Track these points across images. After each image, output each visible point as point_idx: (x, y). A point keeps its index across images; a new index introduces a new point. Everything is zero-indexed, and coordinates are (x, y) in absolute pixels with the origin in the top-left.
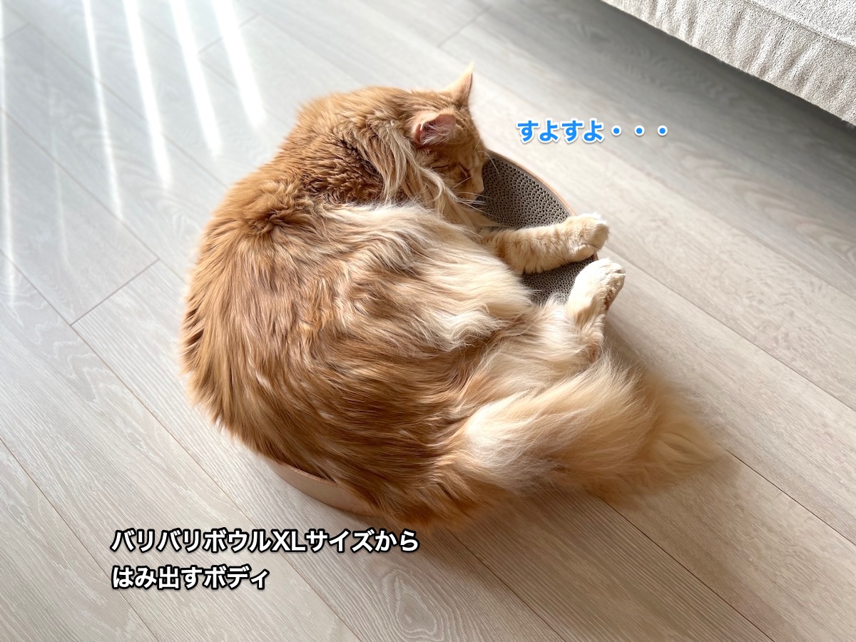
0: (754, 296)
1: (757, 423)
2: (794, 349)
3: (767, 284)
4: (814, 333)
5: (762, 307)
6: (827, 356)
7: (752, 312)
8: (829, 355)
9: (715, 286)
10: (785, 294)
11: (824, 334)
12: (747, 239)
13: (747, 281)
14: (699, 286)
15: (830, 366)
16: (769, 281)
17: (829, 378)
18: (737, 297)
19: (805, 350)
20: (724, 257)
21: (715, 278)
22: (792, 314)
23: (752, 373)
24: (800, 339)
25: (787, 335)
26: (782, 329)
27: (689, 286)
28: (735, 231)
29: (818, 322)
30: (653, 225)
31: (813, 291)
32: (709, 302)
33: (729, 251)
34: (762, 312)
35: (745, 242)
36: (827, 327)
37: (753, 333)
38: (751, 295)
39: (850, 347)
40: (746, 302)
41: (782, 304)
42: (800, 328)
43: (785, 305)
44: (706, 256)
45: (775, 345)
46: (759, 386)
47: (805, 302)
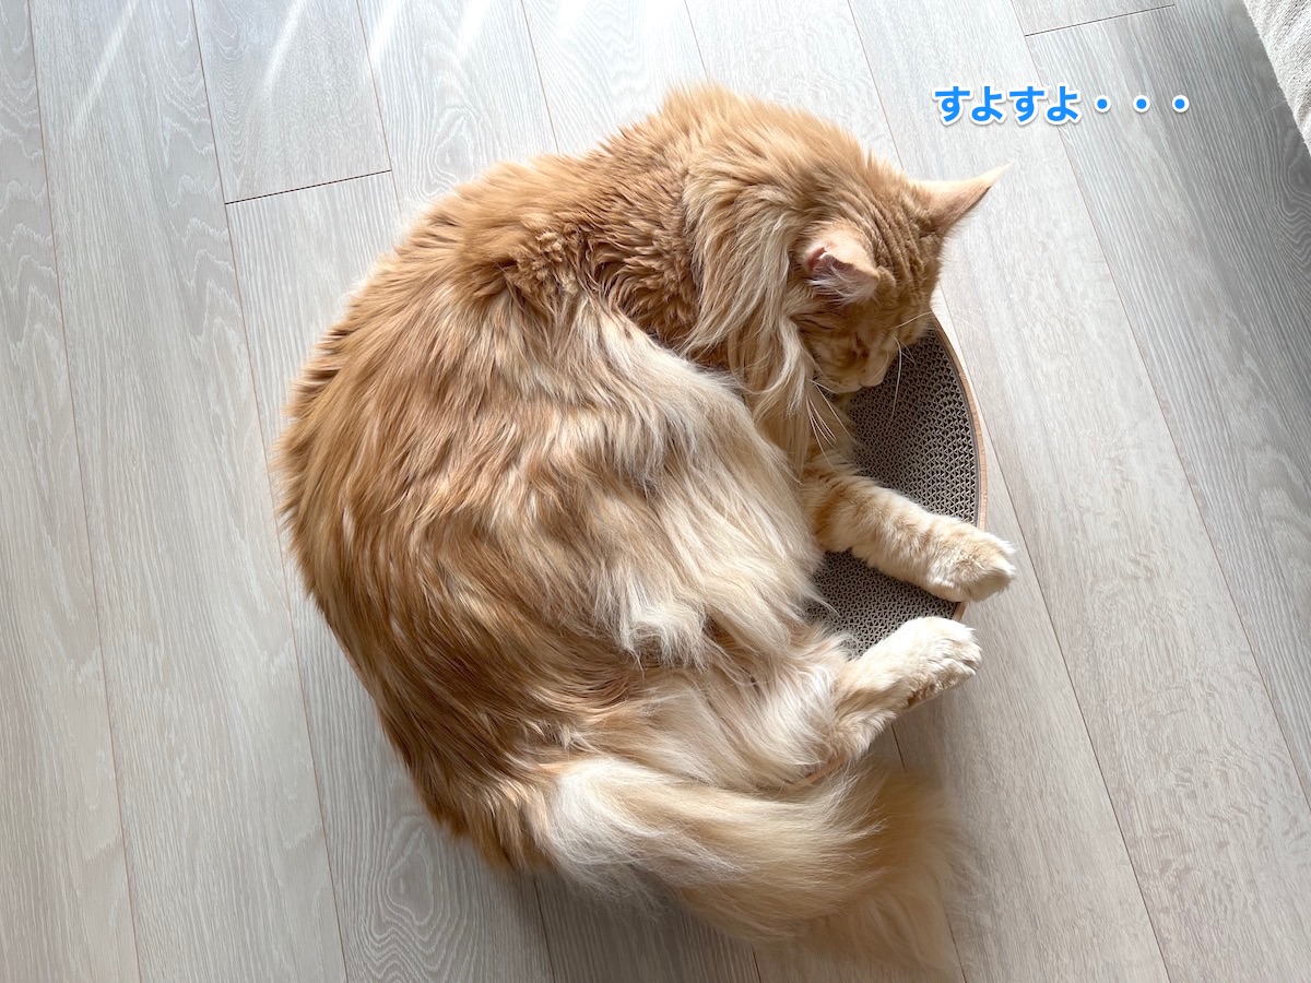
0: (1189, 781)
1: (1035, 961)
2: (1180, 897)
3: (1225, 777)
4: (1230, 894)
5: (1186, 805)
6: (1219, 940)
7: (1165, 801)
8: (1226, 942)
9: (1143, 726)
10: (1240, 810)
11: (1245, 905)
12: (1257, 686)
13: (1200, 751)
14: (1118, 710)
15: (1211, 956)
16: (1232, 775)
17: (1195, 971)
18: (1163, 767)
19: (1195, 910)
20: (1196, 691)
21: (1153, 714)
22: (1222, 845)
23: (1088, 889)
24: (1202, 890)
25: (1188, 869)
26: (1189, 858)
27: (1104, 701)
28: (1249, 662)
29: (1252, 882)
30: (1130, 568)
31: (1286, 833)
32: (1114, 743)
33: (1210, 686)
34: (1181, 812)
35: (1250, 690)
36: (1258, 899)
37: (1139, 833)
38: (1187, 775)
39: (1265, 949)
40: (1171, 781)
41: (1222, 820)
42: (1216, 874)
43: (1225, 825)
44: (1169, 672)
45: (1157, 872)
46: (1083, 912)
47: (1260, 841)
